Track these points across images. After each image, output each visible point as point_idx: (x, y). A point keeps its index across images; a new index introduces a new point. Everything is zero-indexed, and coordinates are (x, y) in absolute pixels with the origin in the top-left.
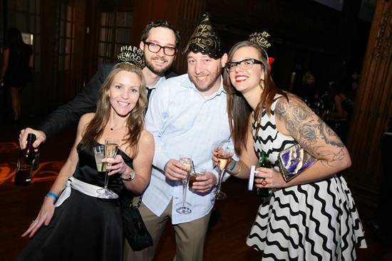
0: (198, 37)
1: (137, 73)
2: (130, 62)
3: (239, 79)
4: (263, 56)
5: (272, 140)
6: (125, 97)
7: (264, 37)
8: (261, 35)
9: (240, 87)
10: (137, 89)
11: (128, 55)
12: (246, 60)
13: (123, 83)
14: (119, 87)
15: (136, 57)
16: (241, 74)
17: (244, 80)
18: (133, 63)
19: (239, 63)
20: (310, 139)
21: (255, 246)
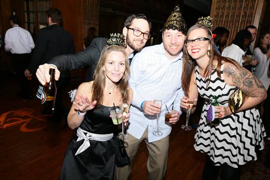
0: (174, 20)
1: (122, 51)
2: (117, 44)
3: (194, 51)
4: (209, 34)
5: (222, 89)
6: (117, 70)
7: (209, 20)
8: (206, 19)
9: (194, 56)
10: (124, 63)
11: (114, 40)
12: (199, 38)
13: (114, 60)
14: (111, 63)
15: (120, 41)
16: (195, 48)
17: (198, 52)
18: (118, 45)
19: (194, 40)
20: (249, 87)
21: (202, 150)
